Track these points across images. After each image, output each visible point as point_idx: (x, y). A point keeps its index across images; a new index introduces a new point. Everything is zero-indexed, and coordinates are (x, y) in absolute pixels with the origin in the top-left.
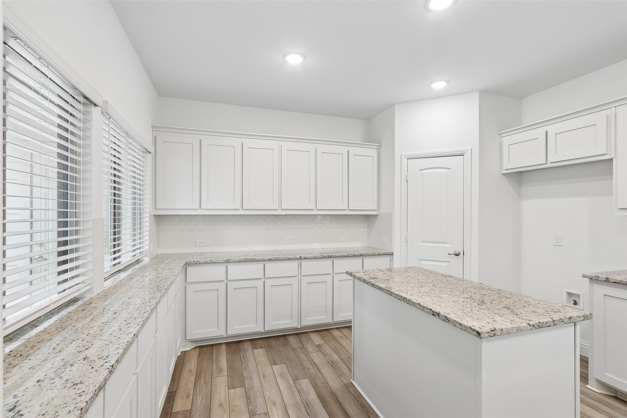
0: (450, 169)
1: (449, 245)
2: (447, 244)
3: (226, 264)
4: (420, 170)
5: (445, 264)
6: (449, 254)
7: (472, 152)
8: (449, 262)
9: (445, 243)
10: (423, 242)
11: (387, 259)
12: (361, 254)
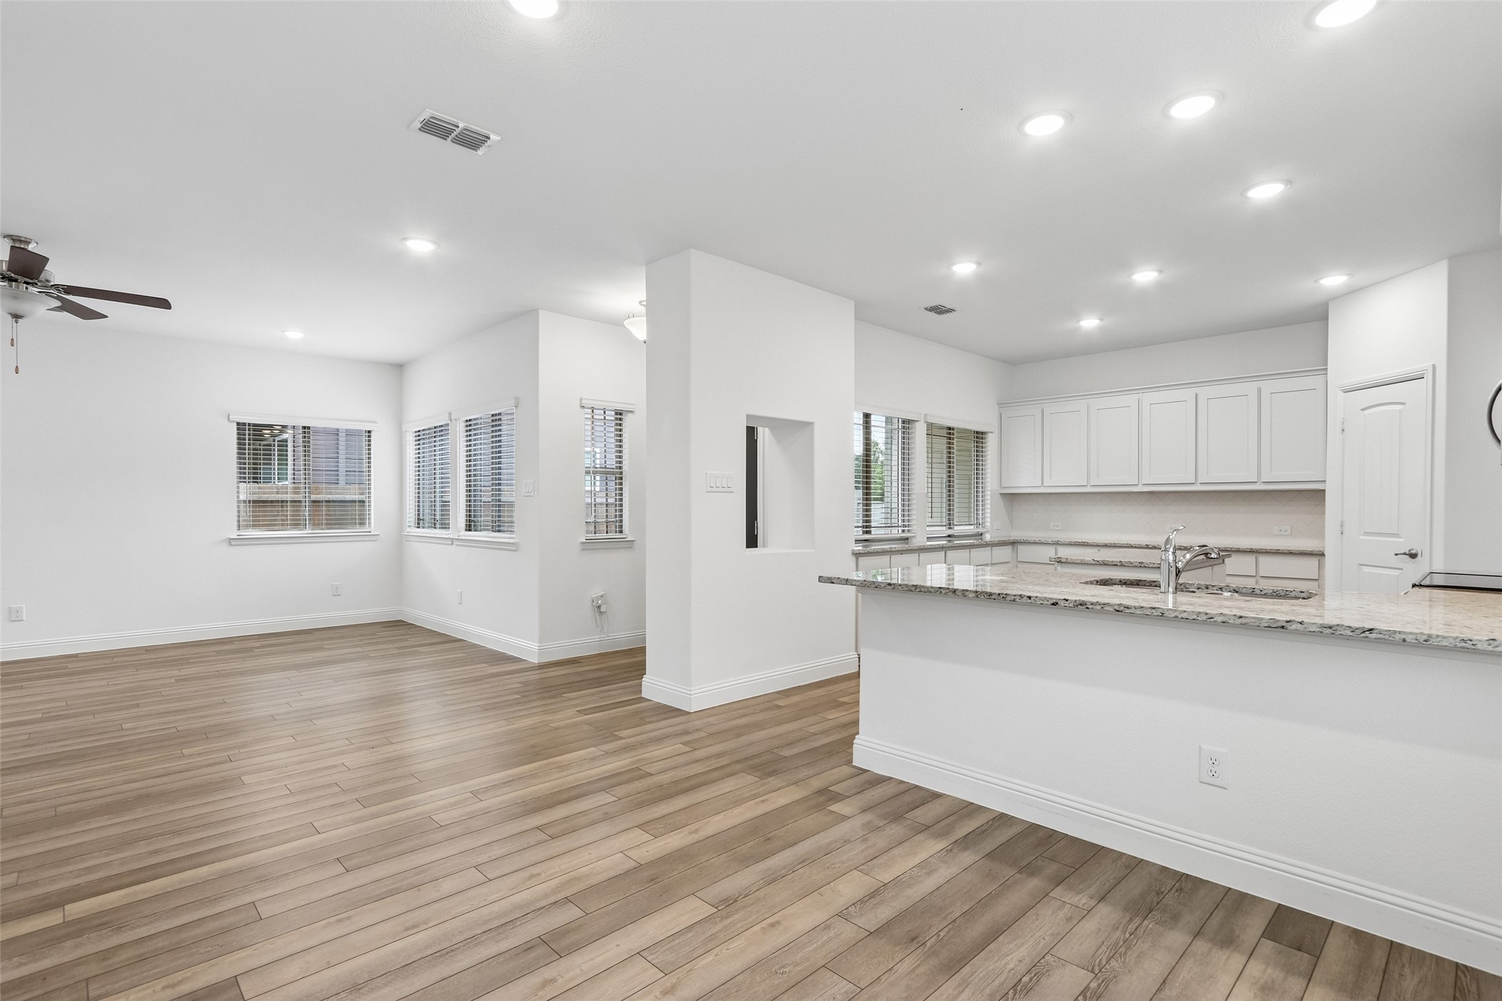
0: (1404, 404)
1: (1402, 540)
2: (1400, 537)
3: (1055, 546)
4: (1363, 410)
5: (1396, 573)
6: (1396, 555)
7: (1437, 372)
8: (1401, 569)
9: (1396, 535)
10: (1366, 534)
11: (1314, 562)
12: (1251, 549)
